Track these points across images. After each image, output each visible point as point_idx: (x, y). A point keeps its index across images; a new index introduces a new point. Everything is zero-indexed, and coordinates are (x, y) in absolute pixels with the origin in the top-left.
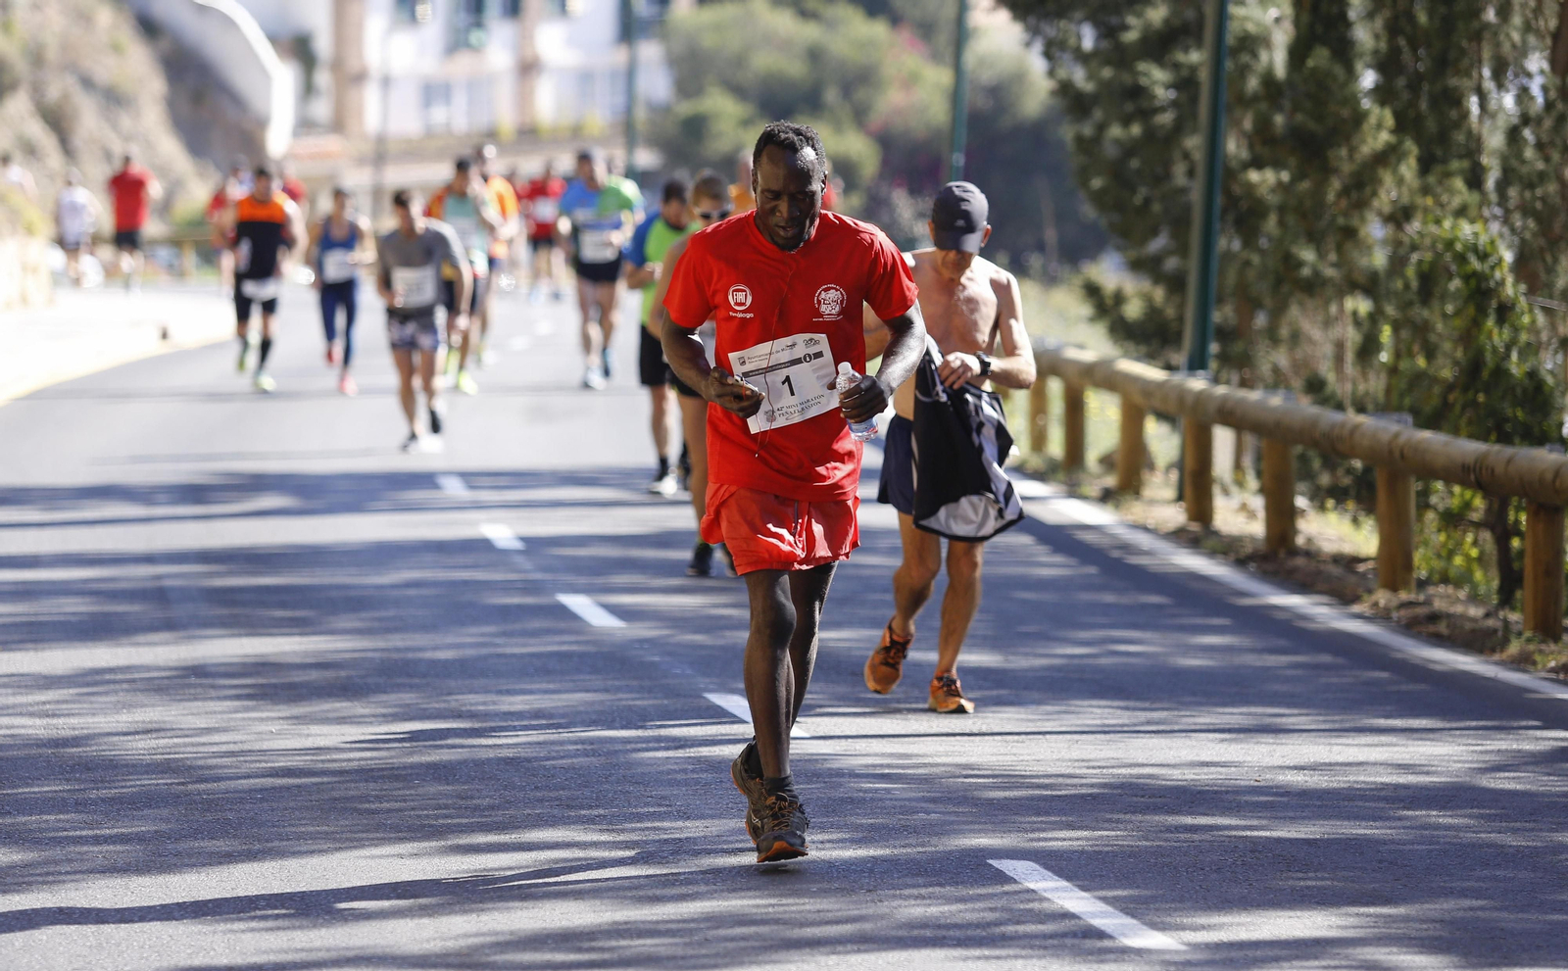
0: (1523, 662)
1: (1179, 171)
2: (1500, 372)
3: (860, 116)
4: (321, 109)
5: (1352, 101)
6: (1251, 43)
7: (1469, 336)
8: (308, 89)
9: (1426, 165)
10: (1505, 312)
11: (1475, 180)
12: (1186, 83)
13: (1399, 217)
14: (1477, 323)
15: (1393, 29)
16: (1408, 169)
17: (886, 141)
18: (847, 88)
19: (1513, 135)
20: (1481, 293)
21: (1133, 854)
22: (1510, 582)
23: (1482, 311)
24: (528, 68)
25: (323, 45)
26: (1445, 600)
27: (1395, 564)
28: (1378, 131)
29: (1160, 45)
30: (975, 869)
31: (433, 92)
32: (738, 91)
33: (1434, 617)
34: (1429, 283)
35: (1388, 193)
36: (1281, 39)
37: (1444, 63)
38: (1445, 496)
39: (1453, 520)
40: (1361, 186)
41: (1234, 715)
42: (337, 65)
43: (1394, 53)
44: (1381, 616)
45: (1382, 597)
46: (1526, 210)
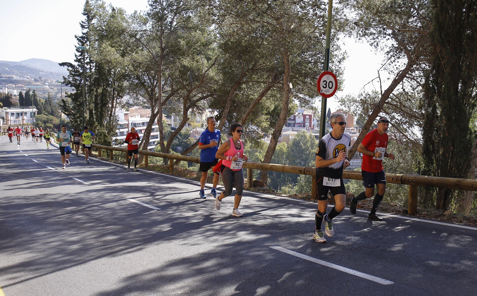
0: (110, 162)
1: (80, 127)
2: (107, 141)
3: (52, 123)
4: (5, 123)
5: (94, 122)
6: (86, 117)
7: (104, 139)
8: (4, 121)
9: (100, 126)
10: (107, 137)
11: (104, 127)
12: (81, 121)
13: (98, 130)
14: (105, 138)
15: (97, 116)
16: (99, 126)
17: (54, 125)
18: (50, 121)
19: (106, 124)
20: (105, 135)
21: (84, 177)
22: (108, 156)
23: (105, 137)
24: (23, 120)
25: (5, 118)
26: (104, 157)
27: (100, 155)
28: (96, 124)
29: (78, 117)
30: (71, 179)
31: (14, 121)
32: (41, 121)
33: (103, 159)
34: (101, 135)
35: (97, 128)
36: (88, 117)
37: (101, 119)
38: (103, 150)
39: (103, 152)
40: (95, 128)
41: (89, 166)
42: (6, 119)
43: (97, 118)
44: (99, 159)
45: (99, 158)
46: (108, 130)
